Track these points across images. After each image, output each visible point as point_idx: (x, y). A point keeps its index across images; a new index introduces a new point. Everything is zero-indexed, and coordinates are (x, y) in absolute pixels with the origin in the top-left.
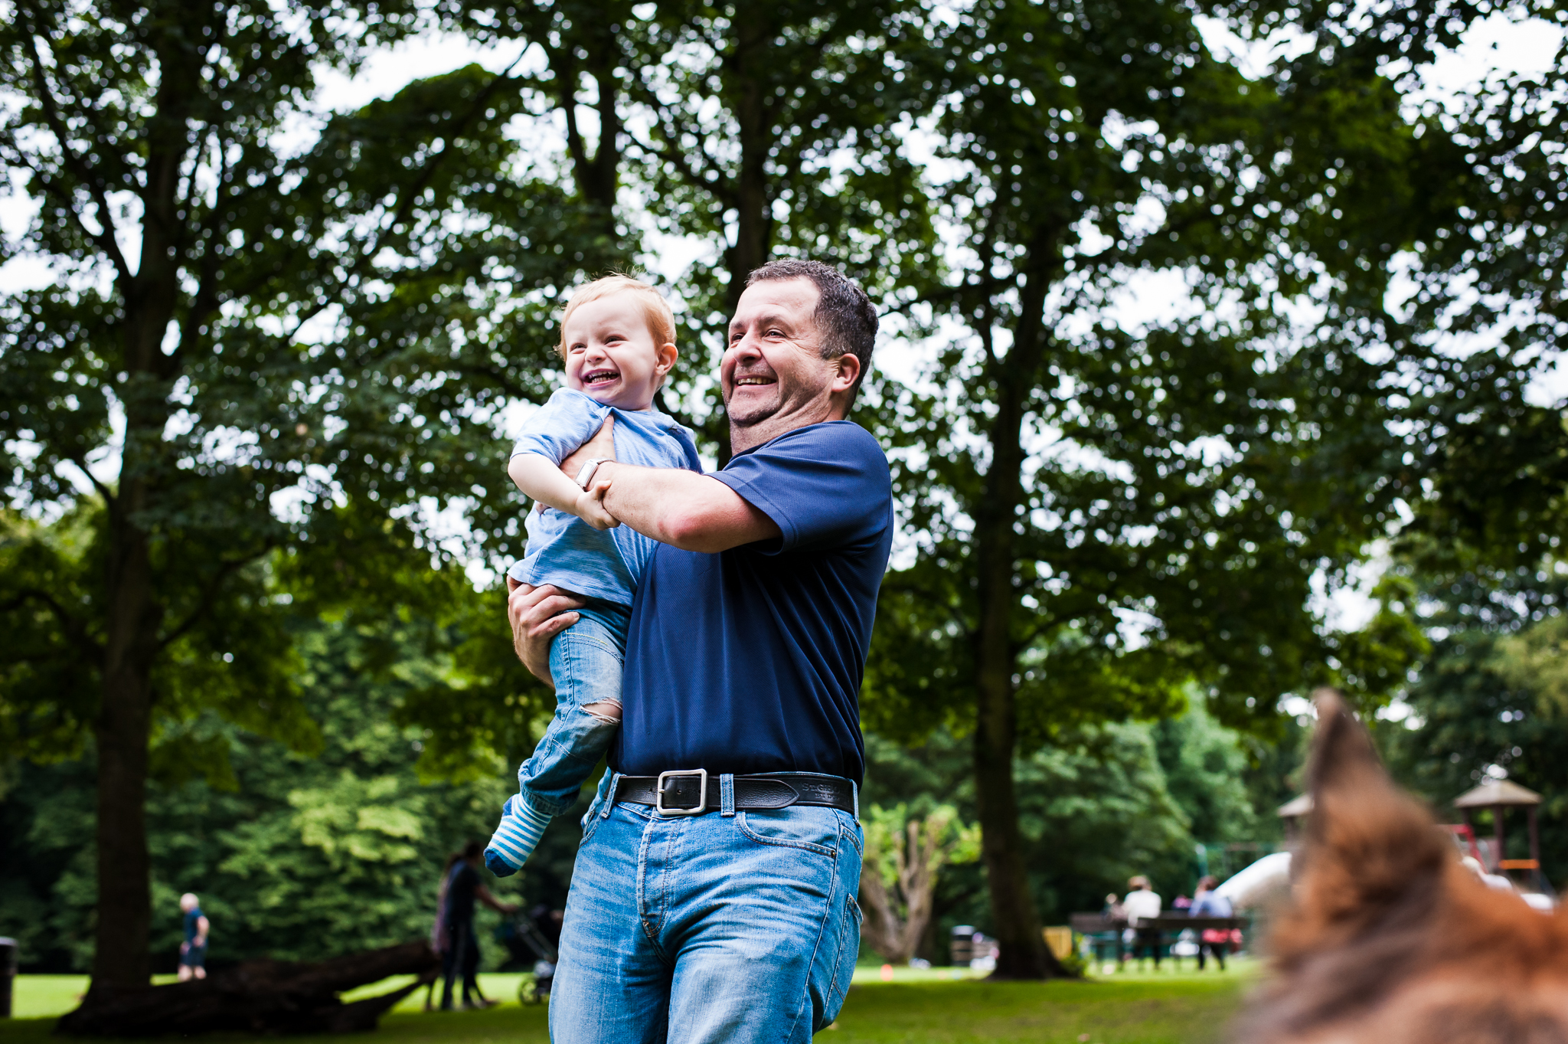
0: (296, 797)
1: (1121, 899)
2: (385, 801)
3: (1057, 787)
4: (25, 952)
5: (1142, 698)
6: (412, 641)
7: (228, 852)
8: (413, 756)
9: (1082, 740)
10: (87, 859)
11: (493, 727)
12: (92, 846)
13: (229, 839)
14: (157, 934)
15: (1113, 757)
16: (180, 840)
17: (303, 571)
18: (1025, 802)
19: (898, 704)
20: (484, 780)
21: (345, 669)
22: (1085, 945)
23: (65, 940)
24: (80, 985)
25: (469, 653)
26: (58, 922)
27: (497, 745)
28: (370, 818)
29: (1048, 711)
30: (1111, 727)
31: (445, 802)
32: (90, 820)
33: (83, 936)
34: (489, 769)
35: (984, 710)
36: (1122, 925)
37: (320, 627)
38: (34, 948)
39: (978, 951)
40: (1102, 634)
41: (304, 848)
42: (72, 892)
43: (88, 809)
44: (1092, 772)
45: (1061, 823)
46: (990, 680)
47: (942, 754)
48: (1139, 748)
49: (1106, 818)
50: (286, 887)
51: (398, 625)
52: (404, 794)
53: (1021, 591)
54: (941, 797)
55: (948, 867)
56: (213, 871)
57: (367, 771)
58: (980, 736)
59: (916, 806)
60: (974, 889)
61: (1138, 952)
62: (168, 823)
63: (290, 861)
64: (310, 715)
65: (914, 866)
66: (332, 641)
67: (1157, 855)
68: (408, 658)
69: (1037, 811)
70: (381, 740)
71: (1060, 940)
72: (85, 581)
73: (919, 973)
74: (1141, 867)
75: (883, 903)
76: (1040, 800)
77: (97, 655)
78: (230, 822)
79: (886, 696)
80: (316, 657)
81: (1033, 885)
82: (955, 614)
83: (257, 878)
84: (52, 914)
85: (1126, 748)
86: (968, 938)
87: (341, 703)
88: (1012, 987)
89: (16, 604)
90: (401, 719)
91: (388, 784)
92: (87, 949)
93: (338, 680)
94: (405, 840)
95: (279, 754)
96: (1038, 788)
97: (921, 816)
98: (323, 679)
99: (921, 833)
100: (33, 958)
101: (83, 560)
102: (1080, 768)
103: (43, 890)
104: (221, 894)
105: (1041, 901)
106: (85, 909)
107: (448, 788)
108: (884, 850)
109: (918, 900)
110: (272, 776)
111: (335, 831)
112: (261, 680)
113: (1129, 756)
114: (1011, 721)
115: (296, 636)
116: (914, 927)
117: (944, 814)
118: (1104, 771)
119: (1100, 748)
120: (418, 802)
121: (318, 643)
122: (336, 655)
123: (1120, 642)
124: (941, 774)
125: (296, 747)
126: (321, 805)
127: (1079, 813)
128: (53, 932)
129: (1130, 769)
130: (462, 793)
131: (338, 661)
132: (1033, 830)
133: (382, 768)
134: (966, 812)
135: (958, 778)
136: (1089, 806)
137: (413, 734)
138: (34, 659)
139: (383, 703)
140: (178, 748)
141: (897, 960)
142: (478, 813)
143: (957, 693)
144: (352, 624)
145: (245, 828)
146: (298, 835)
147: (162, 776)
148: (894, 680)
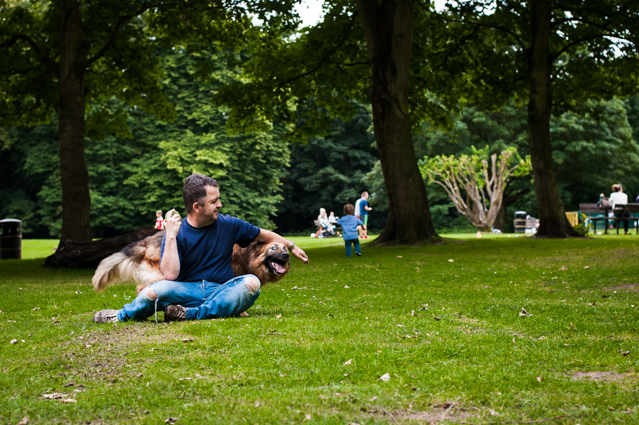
0: (162, 145)
1: (608, 196)
2: (209, 146)
3: (573, 135)
4: (25, 228)
5: (622, 84)
6: (221, 59)
7: (128, 174)
8: (223, 122)
9: (588, 110)
10: (55, 178)
11: (266, 104)
12: (58, 171)
13: (128, 167)
14: (93, 217)
15: (603, 119)
16: (103, 168)
17: (162, 21)
18: (554, 144)
19: (487, 89)
20: (263, 134)
21: (186, 76)
22: (587, 221)
23: (46, 221)
24: (55, 244)
25: (252, 65)
26: (41, 212)
27: (268, 114)
28: (202, 155)
29: (569, 92)
30: (603, 102)
31: (241, 146)
32: (55, 158)
33: (55, 219)
34: (265, 128)
35: (533, 92)
36: (608, 209)
37: (172, 53)
38: (29, 226)
39: (528, 224)
40: (601, 50)
41: (167, 171)
42: (48, 195)
43: (54, 153)
44: (592, 127)
45: (575, 155)
46: (537, 75)
47: (510, 118)
48: (619, 113)
49: (599, 152)
50: (158, 192)
51: (214, 51)
52: (219, 142)
53: (554, 27)
54: (509, 141)
55: (513, 179)
56: (120, 184)
57: (199, 130)
58: (531, 106)
59: (495, 146)
60: (527, 191)
61: (616, 225)
62: (96, 159)
63: (159, 178)
64: (169, 100)
65: (494, 178)
66: (179, 60)
67: (627, 172)
68: (219, 69)
69: (561, 148)
70: (206, 113)
71: (573, 218)
72: (47, 29)
73: (496, 234)
74: (618, 179)
75: (477, 199)
76: (563, 143)
77: (56, 69)
78: (128, 159)
79: (480, 84)
80: (171, 69)
81: (559, 189)
82: (518, 40)
83: (143, 187)
84: (38, 208)
85: (611, 114)
86: (524, 217)
87: (185, 93)
88: (547, 241)
89: (11, 43)
90: (218, 101)
91: (211, 137)
92: (57, 225)
93: (183, 81)
94: (221, 166)
95: (152, 121)
96: (562, 136)
97: (498, 153)
98: (174, 81)
99: (498, 160)
100: (30, 231)
101: (45, 19)
102: (584, 125)
103: (33, 196)
104: (125, 196)
105: (563, 198)
106: (56, 204)
107: (243, 138)
108: (478, 170)
109: (496, 196)
110: (149, 133)
111: (183, 162)
112: (141, 81)
113: (612, 118)
114: (549, 98)
115: (159, 58)
116: (494, 210)
117: (510, 151)
118: (599, 127)
119: (598, 113)
120: (227, 146)
121: (171, 62)
122: (181, 68)
123: (611, 54)
124: (508, 129)
125: (162, 118)
126: (175, 149)
127: (584, 149)
128: (39, 217)
129: (612, 126)
130: (250, 141)
131: (182, 71)
132: (559, 159)
133: (207, 129)
134: (523, 150)
135: (518, 131)
136: (590, 145)
137: (224, 110)
138: (23, 72)
139: (206, 93)
140: (99, 117)
141: (485, 229)
142: (259, 152)
143: (519, 82)
144: (189, 51)
145: (136, 161)
146: (164, 164)
147: (92, 133)
148: (484, 76)
